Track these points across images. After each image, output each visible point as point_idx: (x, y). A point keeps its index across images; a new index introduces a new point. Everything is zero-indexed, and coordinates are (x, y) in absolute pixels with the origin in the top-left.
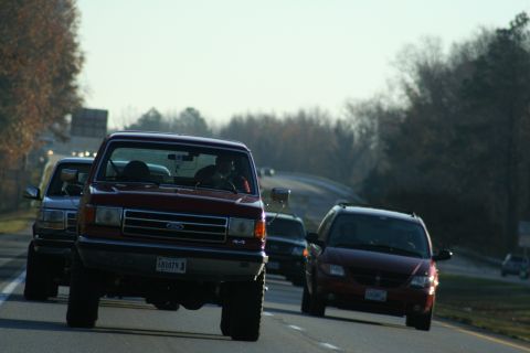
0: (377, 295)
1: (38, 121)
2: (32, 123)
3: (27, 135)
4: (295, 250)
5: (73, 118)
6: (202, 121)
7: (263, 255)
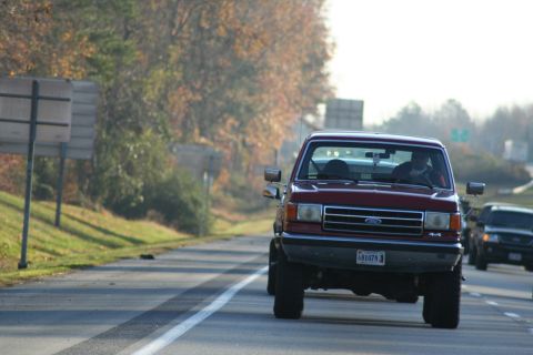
1: (288, 111)
2: (281, 114)
3: (276, 127)
5: (328, 109)
6: (464, 112)
7: (459, 246)
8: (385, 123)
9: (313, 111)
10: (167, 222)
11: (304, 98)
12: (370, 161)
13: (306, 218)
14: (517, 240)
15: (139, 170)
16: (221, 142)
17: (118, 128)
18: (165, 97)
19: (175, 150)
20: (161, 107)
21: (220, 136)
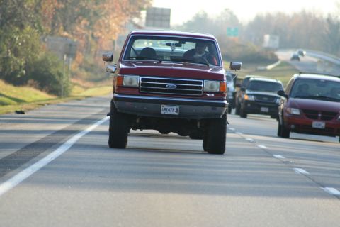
0: (320, 125)
1: (121, 15)
2: (117, 17)
3: (114, 25)
4: (278, 100)
5: (148, 14)
6: (235, 17)
7: (225, 102)
8: (185, 24)
9: (138, 15)
10: (41, 88)
11: (132, 6)
12: (169, 48)
13: (128, 85)
14: (266, 99)
15: (22, 53)
16: (77, 36)
17: (8, 25)
18: (39, 5)
19: (46, 40)
20: (37, 11)
21: (77, 31)
